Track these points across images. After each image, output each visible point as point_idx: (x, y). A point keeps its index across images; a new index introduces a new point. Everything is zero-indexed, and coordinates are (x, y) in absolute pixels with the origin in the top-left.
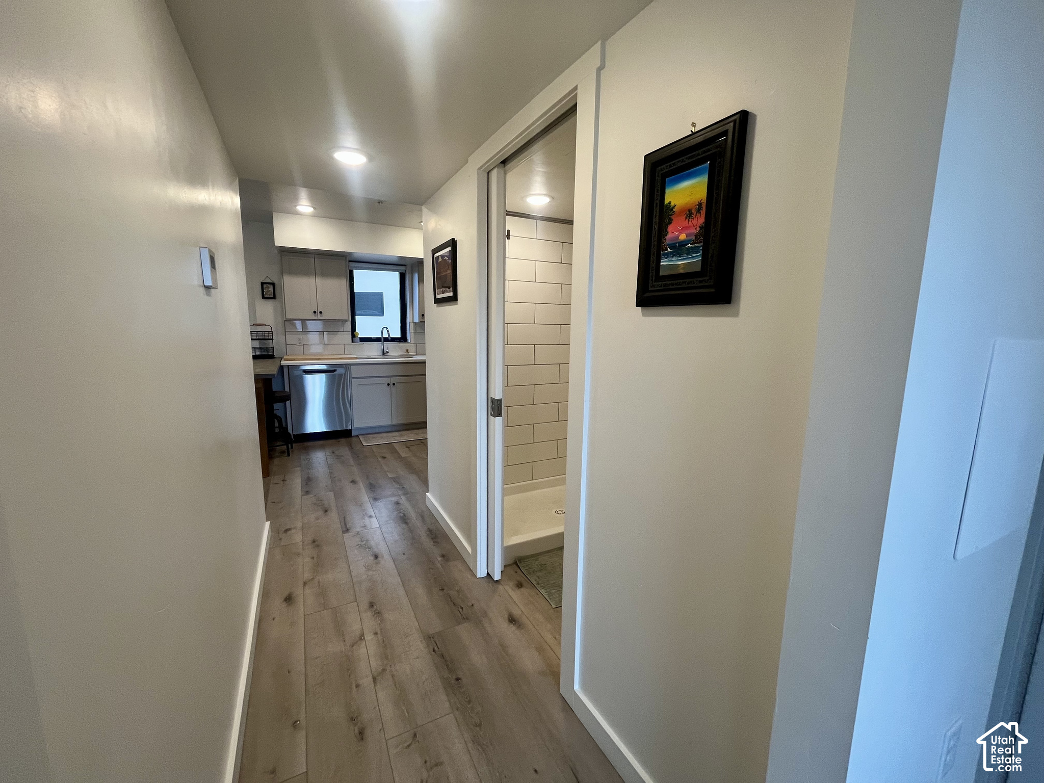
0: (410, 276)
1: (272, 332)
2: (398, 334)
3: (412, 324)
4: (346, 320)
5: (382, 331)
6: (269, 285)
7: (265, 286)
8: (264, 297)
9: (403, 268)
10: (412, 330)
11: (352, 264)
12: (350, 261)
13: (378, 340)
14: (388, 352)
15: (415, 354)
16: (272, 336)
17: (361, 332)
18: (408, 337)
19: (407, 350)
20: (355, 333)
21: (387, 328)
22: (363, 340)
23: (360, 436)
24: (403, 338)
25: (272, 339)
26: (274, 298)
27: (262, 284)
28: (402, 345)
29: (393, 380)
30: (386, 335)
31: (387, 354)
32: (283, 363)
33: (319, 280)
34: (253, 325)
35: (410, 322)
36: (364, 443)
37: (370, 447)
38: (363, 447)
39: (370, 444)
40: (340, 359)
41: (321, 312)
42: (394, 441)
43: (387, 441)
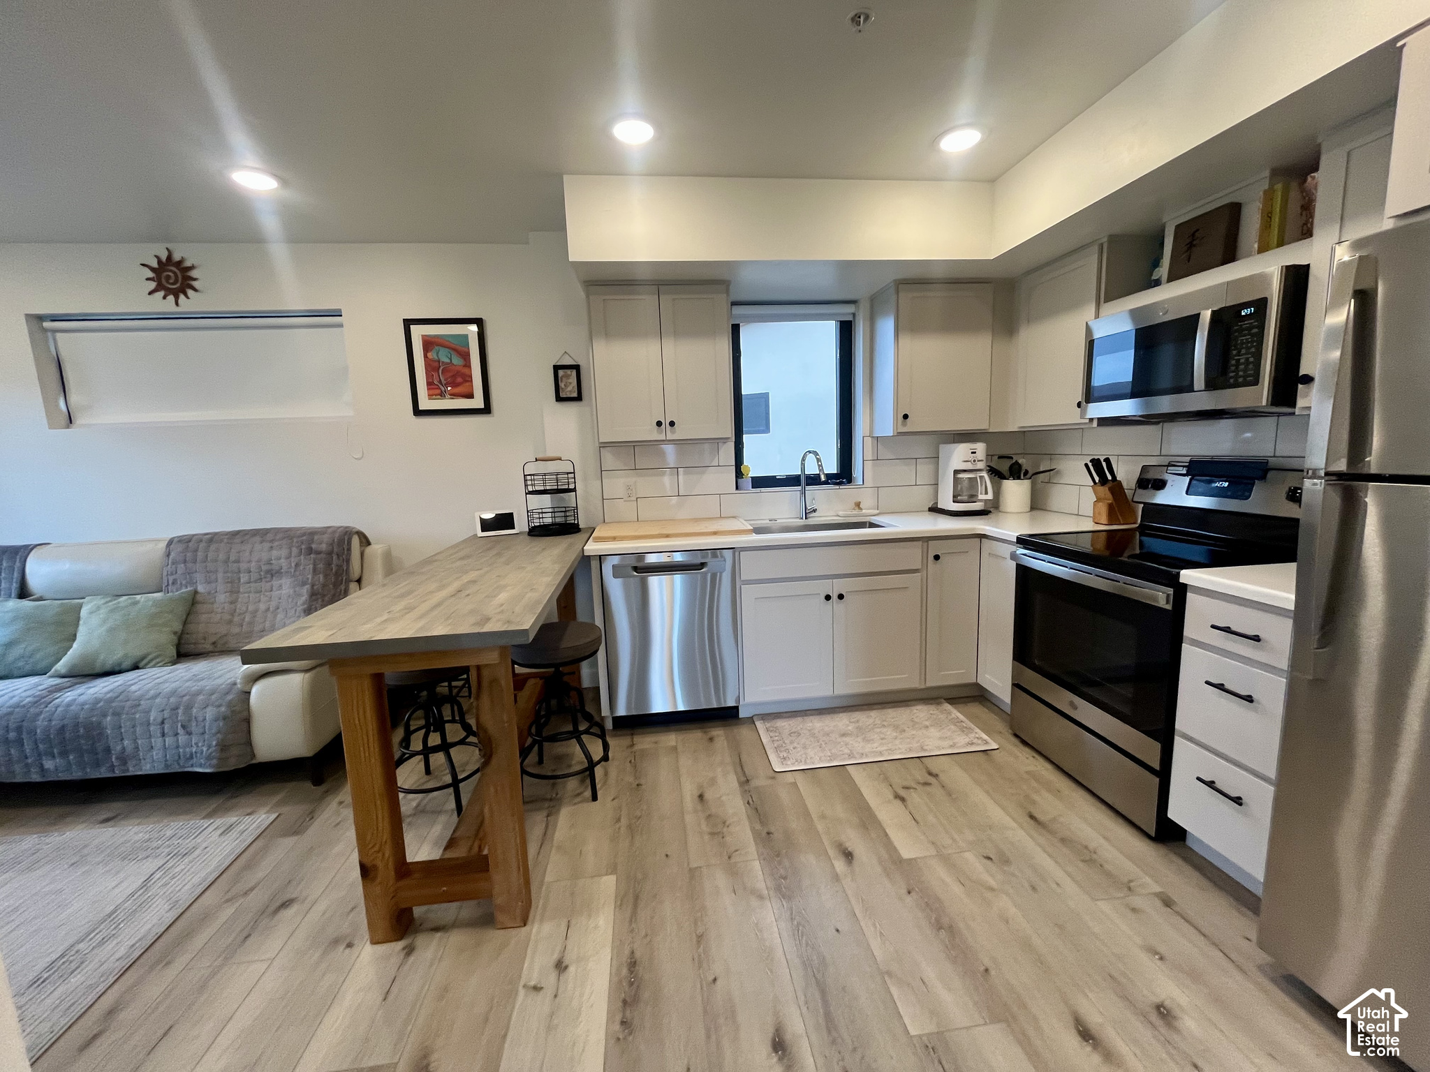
0: (868, 323)
1: (574, 473)
2: (832, 467)
3: (869, 441)
4: (725, 440)
5: (803, 460)
6: (569, 372)
7: (561, 373)
8: (559, 399)
9: (850, 309)
10: (869, 456)
11: (738, 310)
12: (734, 304)
13: (792, 481)
14: (815, 511)
15: (876, 512)
16: (575, 483)
17: (755, 466)
18: (857, 472)
19: (858, 505)
20: (743, 468)
21: (816, 453)
22: (760, 482)
23: (759, 724)
24: (844, 475)
25: (574, 490)
26: (579, 398)
27: (556, 368)
28: (845, 490)
29: (836, 587)
30: (812, 468)
31: (813, 514)
32: (592, 548)
33: (669, 346)
34: (536, 460)
35: (863, 437)
36: (773, 757)
37: (789, 778)
38: (773, 778)
39: (789, 763)
40: (715, 533)
41: (672, 424)
42: (851, 756)
43: (831, 758)
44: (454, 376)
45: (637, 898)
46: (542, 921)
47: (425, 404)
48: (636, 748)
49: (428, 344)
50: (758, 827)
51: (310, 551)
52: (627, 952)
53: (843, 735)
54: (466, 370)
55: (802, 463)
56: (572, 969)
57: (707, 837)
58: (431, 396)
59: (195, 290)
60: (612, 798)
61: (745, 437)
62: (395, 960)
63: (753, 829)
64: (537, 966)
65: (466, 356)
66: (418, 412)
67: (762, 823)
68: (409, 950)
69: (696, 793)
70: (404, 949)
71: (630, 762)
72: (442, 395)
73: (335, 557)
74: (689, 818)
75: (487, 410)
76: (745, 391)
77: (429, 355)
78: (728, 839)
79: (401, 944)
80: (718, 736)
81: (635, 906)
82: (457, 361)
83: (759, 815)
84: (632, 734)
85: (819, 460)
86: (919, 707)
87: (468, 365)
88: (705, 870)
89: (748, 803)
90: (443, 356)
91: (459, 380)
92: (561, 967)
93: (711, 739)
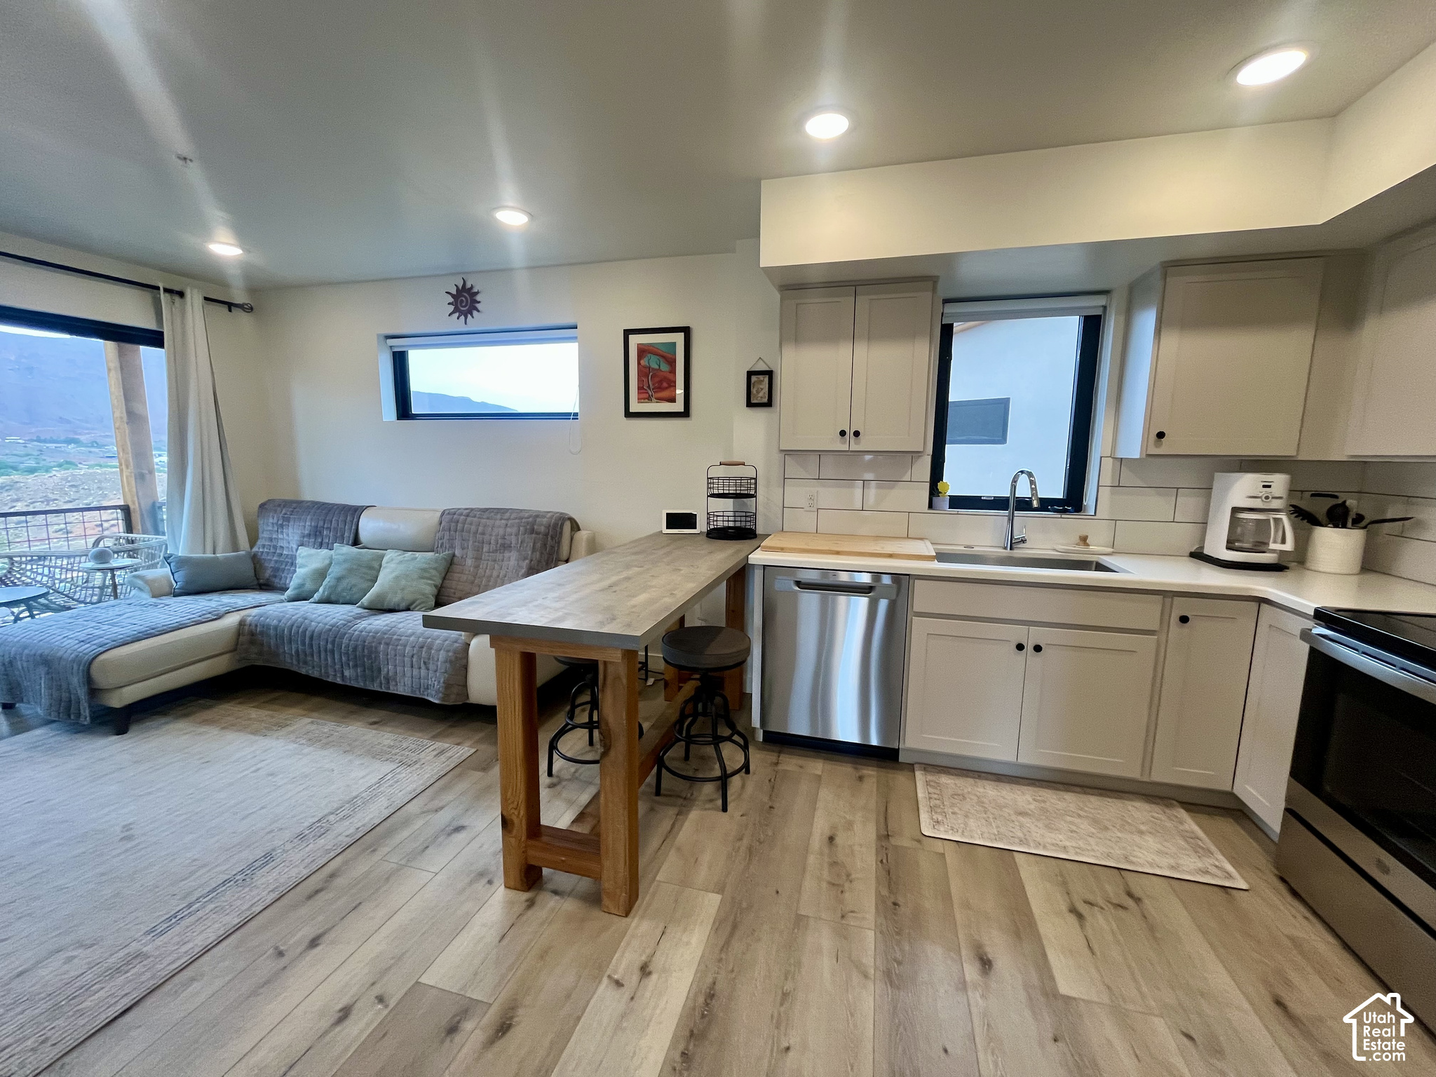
0: (1122, 318)
1: (756, 479)
2: (1055, 488)
3: (1108, 464)
4: (919, 453)
5: (1015, 481)
6: (761, 377)
7: (754, 378)
8: (750, 404)
9: (1100, 301)
10: (1107, 479)
11: (952, 308)
12: (946, 301)
13: (998, 504)
14: (1023, 541)
15: (1110, 550)
16: (756, 488)
17: (955, 482)
18: (1089, 500)
19: (1084, 540)
20: (940, 485)
21: (1030, 475)
22: (959, 502)
23: (919, 773)
24: (1072, 501)
25: (755, 495)
26: (769, 404)
27: (750, 374)
28: (1070, 522)
29: (1033, 636)
30: (1023, 491)
31: (1022, 545)
32: (758, 557)
33: (861, 349)
34: (721, 464)
35: (1101, 457)
36: (924, 817)
37: (939, 847)
38: (919, 841)
39: (942, 829)
40: (890, 556)
41: (857, 434)
42: (1021, 842)
43: (999, 836)
44: (661, 382)
45: (735, 927)
46: (642, 917)
47: (635, 407)
48: (780, 767)
49: (643, 351)
50: (885, 892)
51: (532, 531)
52: (709, 980)
53: (1021, 814)
54: (670, 376)
55: (1012, 485)
56: (654, 977)
57: (824, 885)
58: (640, 400)
59: (478, 311)
60: (741, 813)
61: (949, 448)
62: (518, 909)
63: (878, 893)
64: (625, 961)
65: (672, 363)
66: (629, 414)
67: (891, 891)
68: (531, 904)
69: (828, 833)
70: (527, 901)
71: (770, 781)
72: (649, 399)
73: (549, 538)
74: (812, 860)
75: (686, 414)
76: (953, 397)
77: (642, 362)
78: (847, 895)
79: (525, 896)
80: (870, 776)
81: (732, 934)
82: (665, 367)
83: (890, 879)
84: (780, 752)
85: (1032, 482)
86: (1138, 804)
87: (673, 371)
88: (812, 922)
89: (882, 861)
90: (653, 362)
91: (665, 385)
92: (645, 970)
93: (861, 778)
